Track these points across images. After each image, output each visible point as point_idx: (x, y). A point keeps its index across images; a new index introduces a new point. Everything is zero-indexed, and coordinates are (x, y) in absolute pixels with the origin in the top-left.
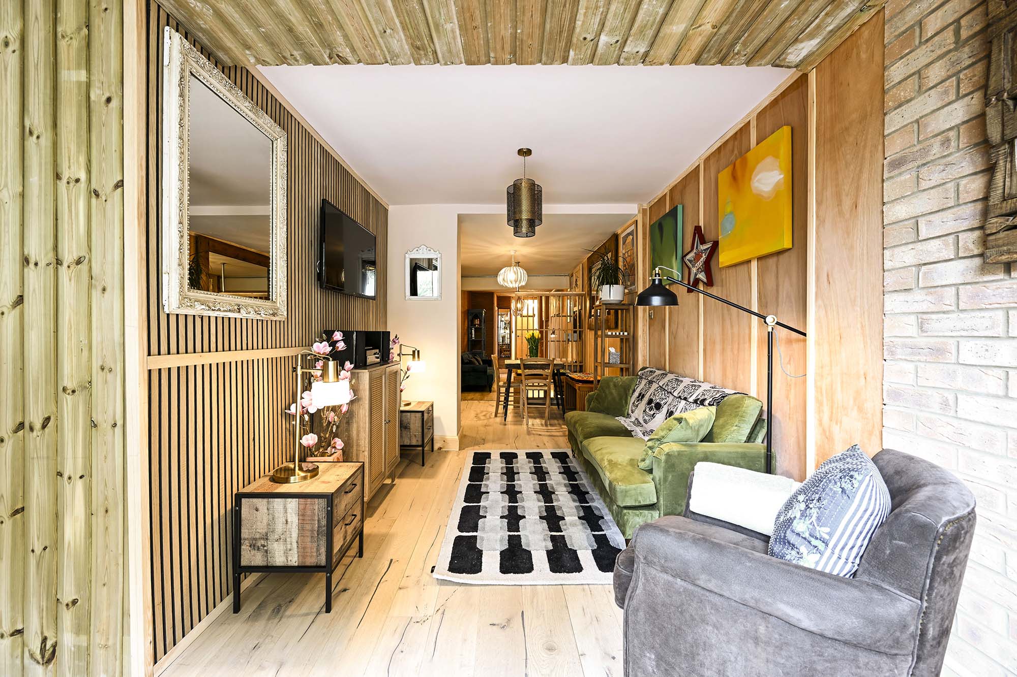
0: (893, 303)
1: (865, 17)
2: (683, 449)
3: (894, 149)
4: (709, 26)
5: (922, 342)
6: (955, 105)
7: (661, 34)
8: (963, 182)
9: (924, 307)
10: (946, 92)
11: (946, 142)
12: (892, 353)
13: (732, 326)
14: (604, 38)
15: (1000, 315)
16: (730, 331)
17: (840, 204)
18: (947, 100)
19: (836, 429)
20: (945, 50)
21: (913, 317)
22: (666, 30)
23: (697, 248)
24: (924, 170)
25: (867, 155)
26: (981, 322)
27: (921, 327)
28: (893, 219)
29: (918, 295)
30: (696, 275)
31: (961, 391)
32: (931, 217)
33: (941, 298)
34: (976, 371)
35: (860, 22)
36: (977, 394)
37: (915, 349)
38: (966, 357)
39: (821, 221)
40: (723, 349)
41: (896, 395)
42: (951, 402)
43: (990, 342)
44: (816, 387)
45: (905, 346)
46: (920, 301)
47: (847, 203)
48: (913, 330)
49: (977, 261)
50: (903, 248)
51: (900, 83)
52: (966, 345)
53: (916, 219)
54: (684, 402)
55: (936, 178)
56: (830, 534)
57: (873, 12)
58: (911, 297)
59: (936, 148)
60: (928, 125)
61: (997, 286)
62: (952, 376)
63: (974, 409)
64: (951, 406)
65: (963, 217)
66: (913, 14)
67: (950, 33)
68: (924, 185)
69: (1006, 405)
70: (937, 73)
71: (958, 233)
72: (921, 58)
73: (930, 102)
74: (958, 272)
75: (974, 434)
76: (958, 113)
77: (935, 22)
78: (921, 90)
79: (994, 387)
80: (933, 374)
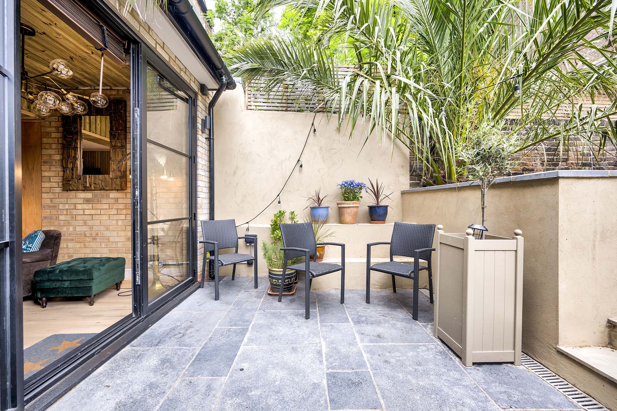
0: (44, 195)
3: (45, 158)
5: (52, 205)
6: (58, 155)
8: (59, 172)
9: (52, 197)
10: (56, 151)
11: (56, 162)
12: (44, 207)
15: (66, 199)
18: (56, 154)
20: (55, 142)
21: (49, 199)
24: (51, 166)
25: (37, 157)
26: (63, 200)
27: (51, 201)
28: (44, 175)
29: (50, 194)
31: (60, 215)
32: (53, 177)
33: (55, 195)
34: (62, 210)
36: (62, 215)
37: (50, 206)
38: (61, 208)
41: (45, 218)
43: (64, 204)
45: (47, 206)
46: (51, 196)
47: (30, 167)
48: (49, 202)
49: (62, 188)
50: (46, 183)
51: (45, 143)
52: (60, 205)
53: (50, 177)
55: (54, 169)
56: (32, 246)
58: (48, 194)
59: (54, 163)
60: (52, 157)
61: (66, 194)
62: (58, 212)
63: (62, 218)
64: (57, 218)
65: (59, 179)
66: (49, 130)
67: (56, 139)
68: (51, 170)
69: (67, 216)
70: (54, 146)
71: (58, 182)
72: (50, 141)
73: (52, 152)
74: (58, 190)
75: (62, 223)
76: (58, 157)
77: (53, 135)
78: (51, 148)
79: (65, 213)
80: (54, 212)
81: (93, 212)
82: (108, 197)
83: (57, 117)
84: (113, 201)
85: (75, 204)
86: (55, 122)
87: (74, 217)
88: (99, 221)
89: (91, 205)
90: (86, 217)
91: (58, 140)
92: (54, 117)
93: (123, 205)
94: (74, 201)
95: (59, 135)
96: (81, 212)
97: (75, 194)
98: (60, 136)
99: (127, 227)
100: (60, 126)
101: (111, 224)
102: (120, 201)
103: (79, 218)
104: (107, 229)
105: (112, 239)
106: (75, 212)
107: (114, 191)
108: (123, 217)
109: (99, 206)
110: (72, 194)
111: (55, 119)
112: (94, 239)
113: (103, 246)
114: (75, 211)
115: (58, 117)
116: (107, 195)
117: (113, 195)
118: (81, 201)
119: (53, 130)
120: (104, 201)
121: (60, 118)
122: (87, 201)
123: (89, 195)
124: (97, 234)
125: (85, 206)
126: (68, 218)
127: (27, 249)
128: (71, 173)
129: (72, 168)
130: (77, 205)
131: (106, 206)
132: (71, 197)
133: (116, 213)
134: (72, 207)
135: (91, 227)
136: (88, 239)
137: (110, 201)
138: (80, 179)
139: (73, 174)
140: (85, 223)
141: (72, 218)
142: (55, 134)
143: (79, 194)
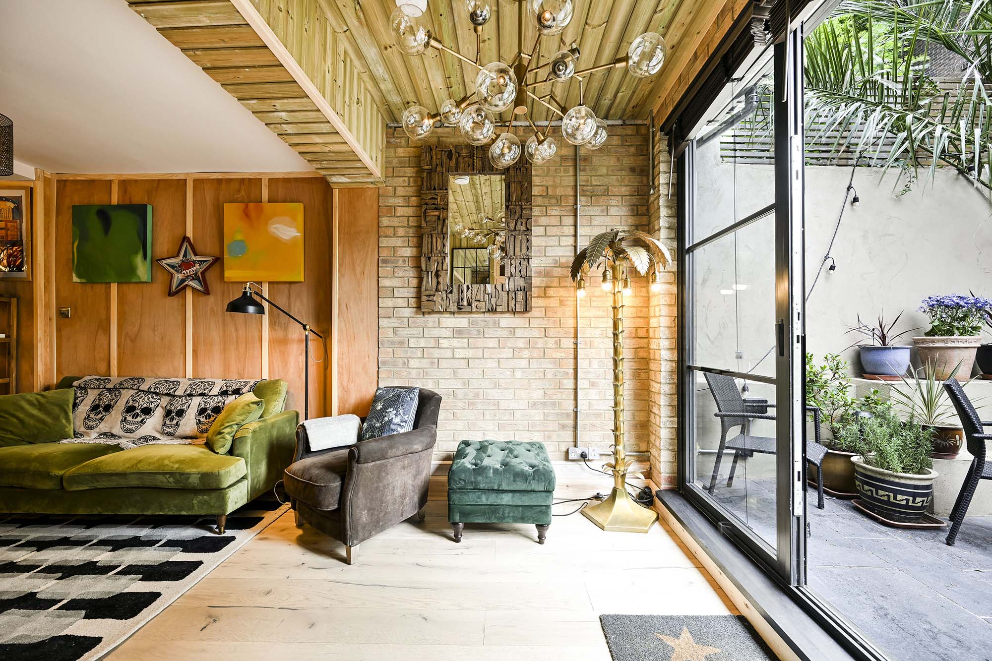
0: (384, 322)
1: (371, 186)
2: (261, 424)
3: (384, 254)
4: (329, 149)
5: (396, 339)
6: (408, 249)
7: (309, 136)
8: (411, 279)
9: (396, 325)
10: (404, 241)
11: (404, 261)
12: (383, 345)
13: (236, 330)
14: (283, 114)
15: (422, 329)
16: (234, 334)
17: (354, 269)
18: (404, 245)
19: (352, 386)
20: (402, 224)
21: (392, 329)
22: (313, 137)
23: (185, 255)
24: (396, 269)
25: (370, 250)
26: (417, 331)
27: (394, 333)
28: (383, 285)
29: (394, 320)
30: (183, 281)
31: (410, 358)
32: (399, 289)
33: (402, 322)
34: (414, 350)
35: (368, 186)
36: (415, 358)
37: (392, 343)
38: (412, 345)
39: (342, 275)
40: (225, 349)
41: (384, 363)
42: (406, 363)
43: (418, 339)
44: (338, 365)
45: (389, 341)
46: (394, 322)
47: (358, 270)
48: (392, 334)
49: (415, 309)
50: (387, 299)
51: (386, 227)
52: (411, 340)
53: (393, 288)
54: (200, 398)
55: (401, 274)
57: (375, 186)
58: (390, 320)
59: (400, 262)
60: (397, 251)
61: (421, 320)
62: (406, 352)
63: (413, 363)
64: (406, 364)
65: (411, 292)
66: (392, 201)
67: (405, 219)
68: (396, 275)
69: (423, 360)
70: (401, 232)
71: (408, 298)
72: (395, 222)
73: (398, 242)
74: (408, 312)
75: (414, 373)
76: (409, 252)
77: (400, 211)
78: (395, 235)
79: (419, 354)
80: (400, 352)
81: (470, 353)
82: (497, 325)
83: (406, 179)
84: (505, 333)
85: (438, 339)
86: (404, 187)
87: (437, 362)
88: (480, 371)
89: (466, 340)
90: (456, 363)
91: (408, 221)
92: (402, 179)
93: (523, 340)
94: (436, 332)
95: (410, 211)
96: (449, 354)
97: (437, 320)
98: (411, 214)
99: (531, 381)
100: (411, 194)
101: (502, 376)
102: (519, 333)
103: (443, 364)
104: (497, 386)
105: (503, 405)
106: (436, 353)
107: (507, 315)
108: (524, 363)
109: (481, 343)
110: (432, 319)
111: (404, 181)
112: (472, 404)
113: (487, 417)
114: (438, 350)
115: (409, 177)
116: (495, 323)
117: (507, 320)
118: (448, 333)
119: (400, 201)
120: (490, 332)
121: (411, 179)
122: (458, 332)
123: (461, 321)
124: (477, 395)
125: (455, 343)
126: (425, 363)
127: (402, 424)
128: (435, 280)
129: (437, 271)
130: (441, 341)
131: (493, 343)
132: (431, 325)
133: (511, 356)
134: (432, 343)
135: (467, 382)
136: (460, 404)
137: (499, 333)
138: (451, 292)
139: (438, 283)
140: (454, 372)
141: (432, 363)
142: (402, 208)
143: (444, 320)
